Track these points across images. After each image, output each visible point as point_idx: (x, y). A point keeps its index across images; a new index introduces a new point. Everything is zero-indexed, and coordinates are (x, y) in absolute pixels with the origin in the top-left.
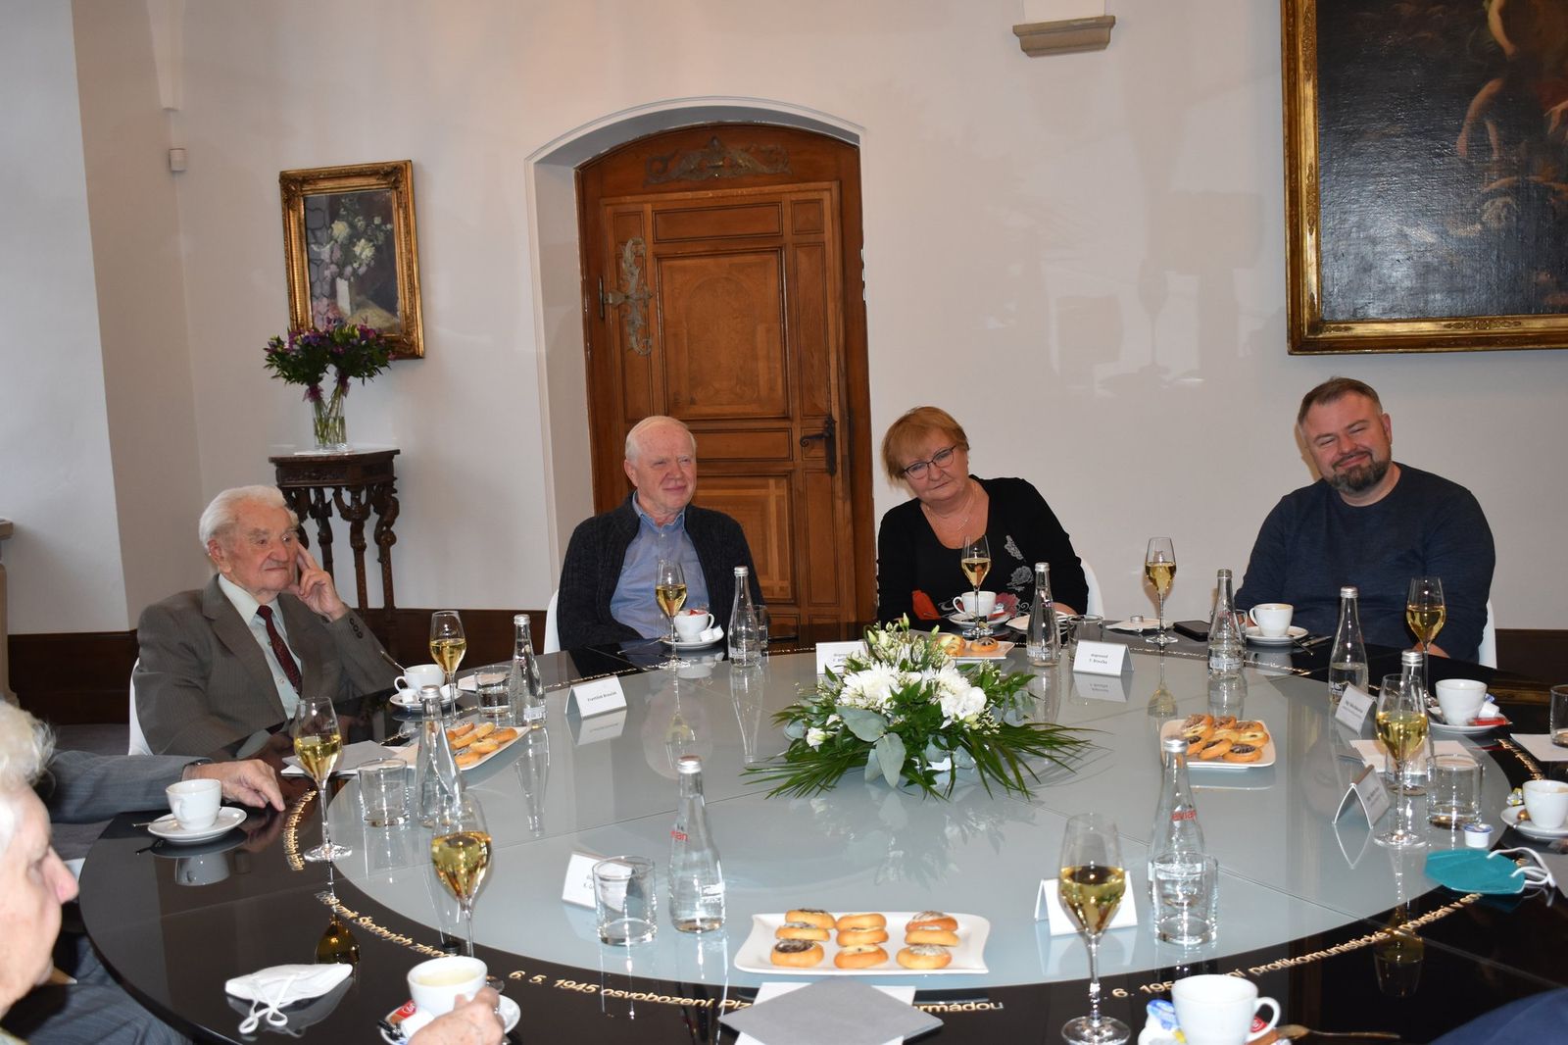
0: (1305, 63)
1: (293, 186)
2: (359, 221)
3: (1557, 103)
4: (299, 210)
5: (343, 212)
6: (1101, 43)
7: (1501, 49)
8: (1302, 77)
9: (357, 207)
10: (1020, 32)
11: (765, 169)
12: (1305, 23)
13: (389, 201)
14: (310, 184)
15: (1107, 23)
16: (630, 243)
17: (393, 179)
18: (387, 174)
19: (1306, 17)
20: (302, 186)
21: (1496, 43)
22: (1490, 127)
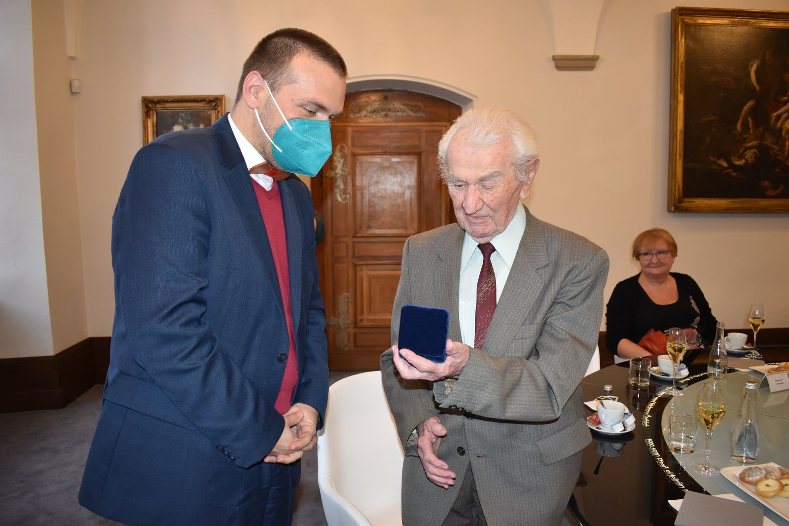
0: (680, 85)
1: (150, 105)
2: (190, 126)
3: (775, 112)
4: (153, 118)
5: (180, 120)
6: (591, 68)
7: (755, 88)
8: (679, 92)
9: (190, 118)
10: (555, 59)
11: (412, 114)
12: (681, 68)
13: (210, 116)
14: (161, 104)
15: (595, 59)
16: (339, 146)
17: (214, 104)
18: (210, 102)
19: (681, 66)
20: (155, 105)
21: (753, 85)
22: (750, 119)
